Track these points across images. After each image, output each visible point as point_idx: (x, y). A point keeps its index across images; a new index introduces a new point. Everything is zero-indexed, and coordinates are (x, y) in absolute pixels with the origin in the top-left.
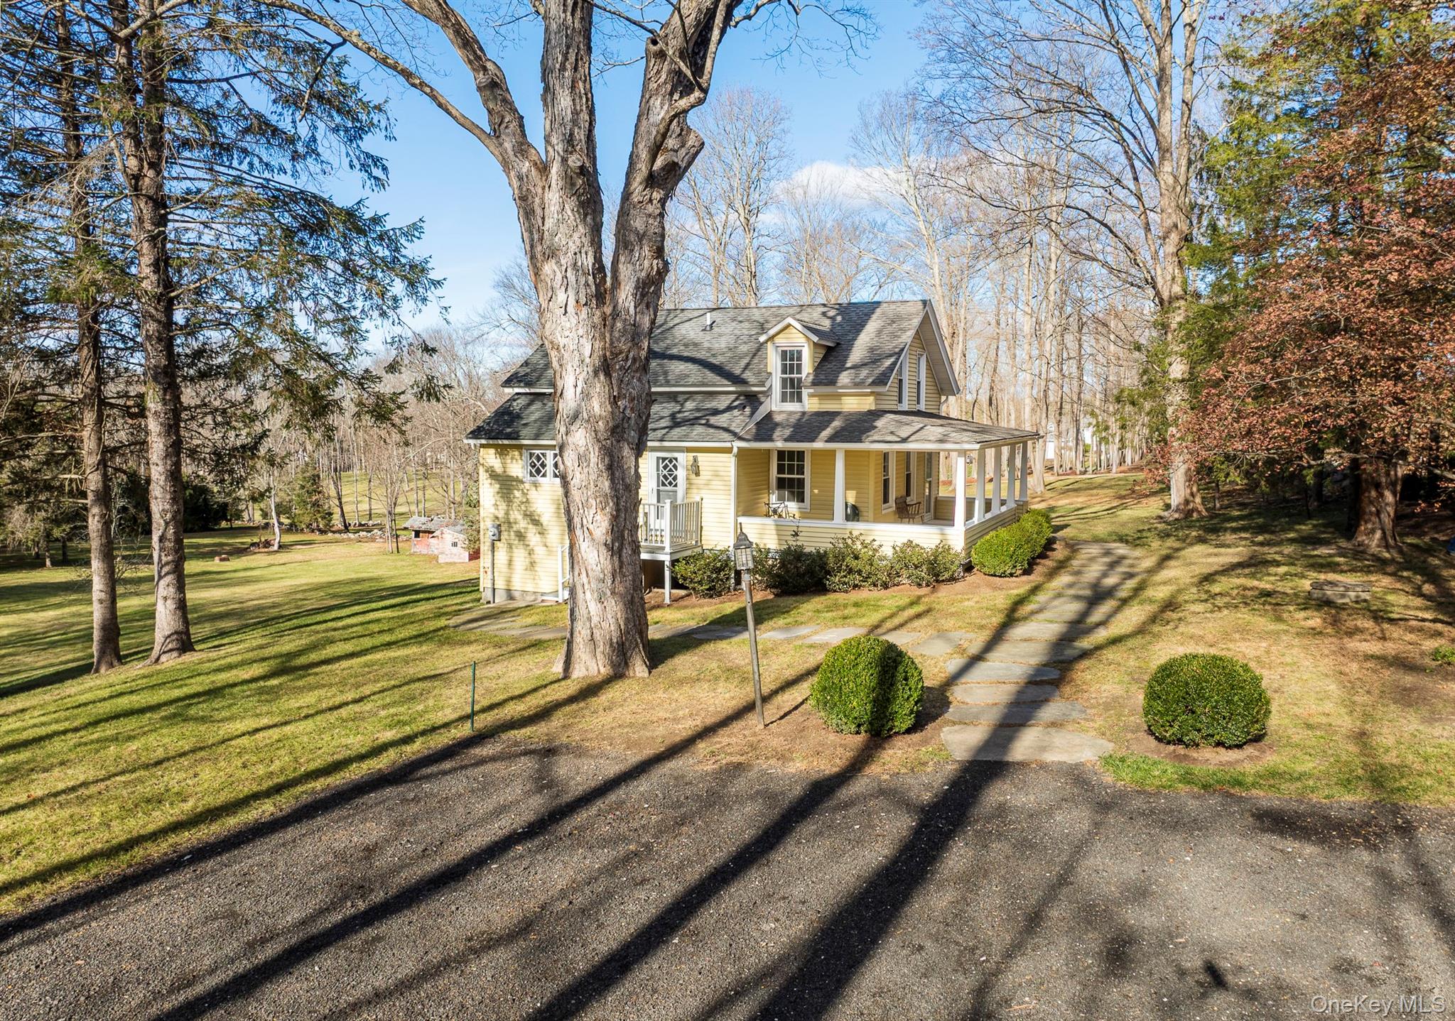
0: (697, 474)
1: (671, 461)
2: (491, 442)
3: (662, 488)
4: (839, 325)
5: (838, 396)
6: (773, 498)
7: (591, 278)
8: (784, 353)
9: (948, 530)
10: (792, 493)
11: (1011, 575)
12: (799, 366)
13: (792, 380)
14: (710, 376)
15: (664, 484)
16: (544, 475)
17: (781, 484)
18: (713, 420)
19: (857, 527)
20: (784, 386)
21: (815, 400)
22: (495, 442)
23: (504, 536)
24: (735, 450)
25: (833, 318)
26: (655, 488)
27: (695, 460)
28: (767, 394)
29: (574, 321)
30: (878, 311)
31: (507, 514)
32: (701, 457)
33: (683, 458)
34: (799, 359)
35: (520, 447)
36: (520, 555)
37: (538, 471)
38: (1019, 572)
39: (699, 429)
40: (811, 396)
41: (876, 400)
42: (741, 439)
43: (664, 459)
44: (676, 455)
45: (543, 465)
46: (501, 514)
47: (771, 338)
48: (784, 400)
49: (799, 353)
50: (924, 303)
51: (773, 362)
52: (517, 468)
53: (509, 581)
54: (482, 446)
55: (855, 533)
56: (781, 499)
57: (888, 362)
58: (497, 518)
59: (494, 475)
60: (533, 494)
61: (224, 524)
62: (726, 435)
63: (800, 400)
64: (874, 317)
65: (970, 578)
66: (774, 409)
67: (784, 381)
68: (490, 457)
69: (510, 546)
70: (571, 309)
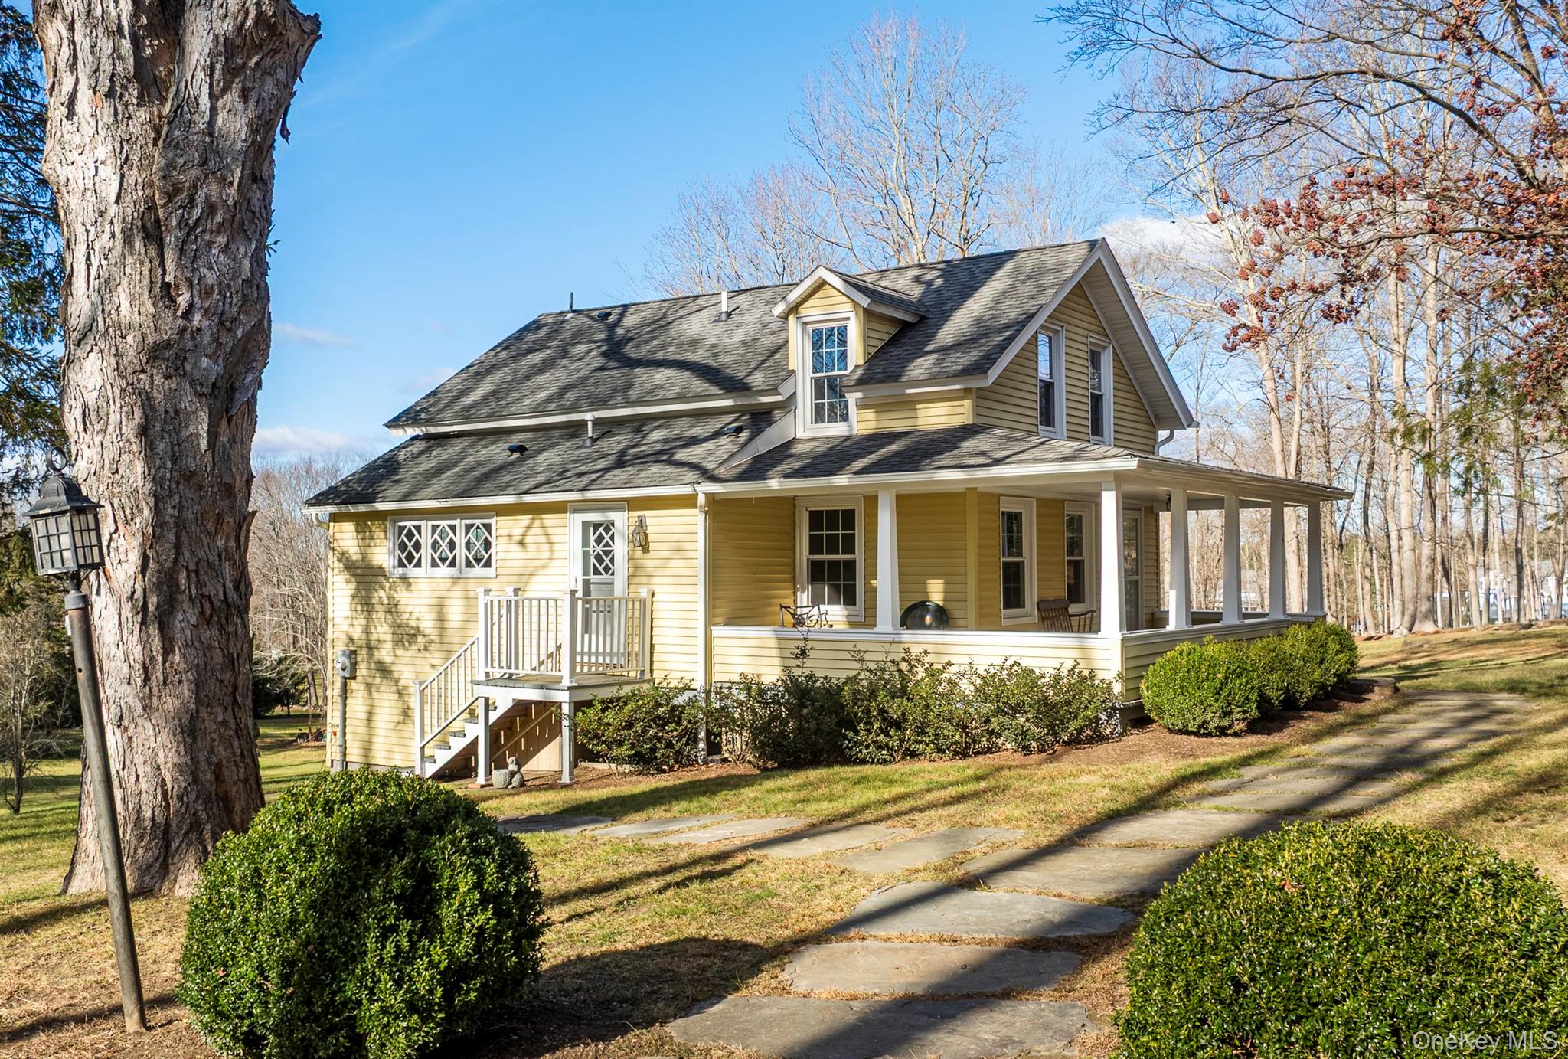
0: (645, 549)
1: (607, 529)
2: (343, 509)
3: (593, 578)
4: (937, 291)
5: (909, 404)
6: (803, 598)
7: (126, 44)
8: (817, 333)
9: (1091, 640)
10: (836, 588)
11: (1222, 732)
12: (843, 356)
13: (832, 380)
14: (699, 385)
15: (597, 572)
16: (418, 565)
17: (818, 573)
18: (681, 455)
19: (923, 641)
20: (819, 393)
21: (870, 415)
22: (351, 508)
23: (362, 670)
24: (702, 500)
25: (929, 283)
26: (580, 577)
27: (641, 522)
28: (788, 405)
29: (88, 130)
30: (1009, 266)
31: (367, 631)
32: (652, 517)
33: (623, 521)
34: (843, 342)
35: (382, 516)
36: (386, 702)
37: (410, 558)
38: (1239, 726)
39: (655, 470)
40: (862, 406)
41: (976, 407)
42: (712, 478)
43: (597, 526)
44: (612, 516)
45: (417, 546)
46: (357, 633)
47: (794, 309)
48: (818, 418)
49: (843, 332)
50: (1093, 244)
51: (800, 355)
52: (383, 554)
53: (367, 750)
54: (334, 518)
55: (915, 650)
56: (816, 601)
57: (999, 338)
58: (351, 640)
59: (349, 566)
60: (402, 596)
61: (278, 710)
62: (691, 476)
63: (845, 418)
64: (999, 274)
65: (1134, 739)
66: (798, 436)
67: (818, 385)
68: (346, 536)
69: (369, 687)
70: (83, 106)
